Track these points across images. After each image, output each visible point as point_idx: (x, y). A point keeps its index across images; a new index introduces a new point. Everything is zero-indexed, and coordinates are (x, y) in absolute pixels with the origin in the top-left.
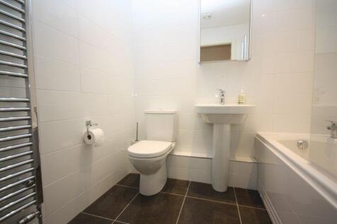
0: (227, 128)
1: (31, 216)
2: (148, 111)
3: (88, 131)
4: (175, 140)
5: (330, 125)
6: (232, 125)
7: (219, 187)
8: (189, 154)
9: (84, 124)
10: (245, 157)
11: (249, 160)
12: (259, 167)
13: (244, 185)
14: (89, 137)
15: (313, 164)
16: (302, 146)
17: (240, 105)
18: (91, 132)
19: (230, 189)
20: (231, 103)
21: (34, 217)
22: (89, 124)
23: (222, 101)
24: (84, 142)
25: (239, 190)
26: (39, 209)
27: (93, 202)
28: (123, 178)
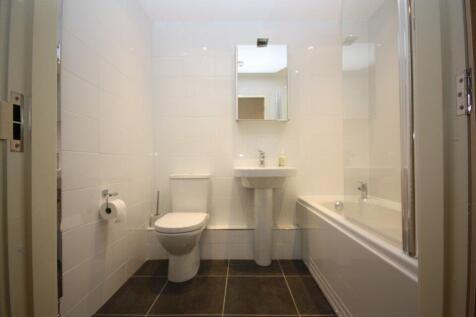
0: (270, 193)
2: (173, 175)
3: (107, 204)
4: (209, 211)
5: (360, 185)
6: (274, 190)
7: (264, 261)
8: (226, 227)
9: (101, 194)
10: (287, 225)
11: (292, 227)
12: (302, 233)
13: (288, 256)
14: (109, 211)
15: (347, 218)
16: (339, 207)
17: (281, 168)
19: (274, 262)
20: (271, 165)
23: (262, 163)
24: (100, 217)
25: (283, 262)
27: (107, 300)
28: (139, 267)
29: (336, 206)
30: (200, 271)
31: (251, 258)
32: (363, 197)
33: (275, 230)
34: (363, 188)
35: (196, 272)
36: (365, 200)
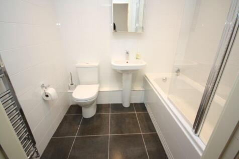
1: (33, 152)
3: (45, 93)
7: (126, 105)
14: (47, 96)
18: (48, 93)
19: (131, 104)
21: (34, 153)
22: (43, 86)
24: (44, 100)
25: (136, 104)
26: (35, 148)
28: (67, 110)
29: (164, 79)
30: (97, 111)
31: (120, 103)
32: (177, 75)
33: (132, 91)
34: (178, 71)
35: (95, 112)
36: (178, 77)
